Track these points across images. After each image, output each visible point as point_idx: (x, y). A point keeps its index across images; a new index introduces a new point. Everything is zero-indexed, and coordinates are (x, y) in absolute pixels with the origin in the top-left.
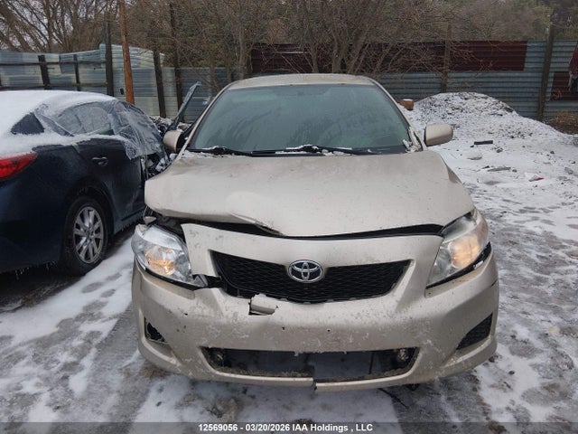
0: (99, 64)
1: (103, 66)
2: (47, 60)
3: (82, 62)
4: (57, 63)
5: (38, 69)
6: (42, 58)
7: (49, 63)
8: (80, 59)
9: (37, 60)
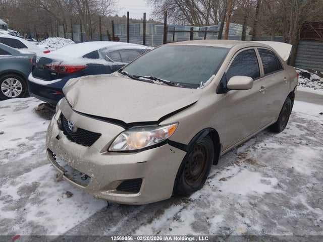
0: (216, 33)
1: (218, 34)
2: (194, 30)
3: (208, 31)
4: (197, 32)
5: (189, 34)
6: (192, 29)
7: (194, 32)
8: (208, 30)
9: (189, 30)
